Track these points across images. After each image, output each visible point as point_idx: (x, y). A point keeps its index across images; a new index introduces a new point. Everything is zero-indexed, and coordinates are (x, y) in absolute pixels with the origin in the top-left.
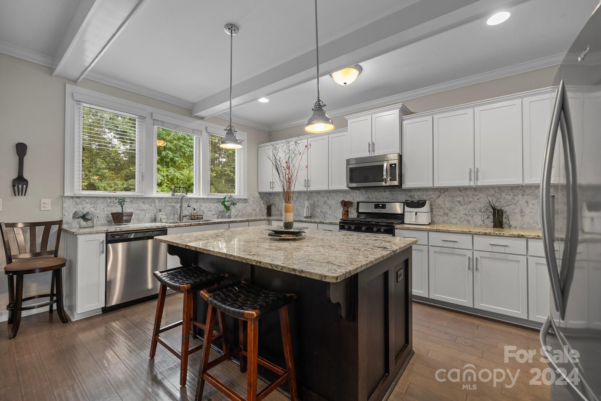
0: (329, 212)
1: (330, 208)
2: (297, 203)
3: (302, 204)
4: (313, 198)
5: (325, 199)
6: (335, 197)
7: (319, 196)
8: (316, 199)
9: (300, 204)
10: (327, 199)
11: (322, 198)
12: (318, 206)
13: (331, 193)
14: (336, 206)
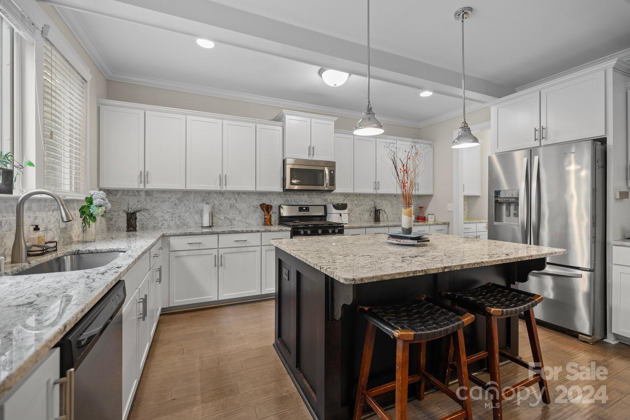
0: (238, 219)
1: (240, 212)
2: (179, 208)
3: (190, 208)
4: (211, 200)
5: (232, 201)
6: (247, 199)
7: (223, 198)
8: (216, 202)
9: (188, 209)
10: (235, 202)
11: (227, 201)
12: (220, 211)
13: (241, 194)
14: (248, 210)
